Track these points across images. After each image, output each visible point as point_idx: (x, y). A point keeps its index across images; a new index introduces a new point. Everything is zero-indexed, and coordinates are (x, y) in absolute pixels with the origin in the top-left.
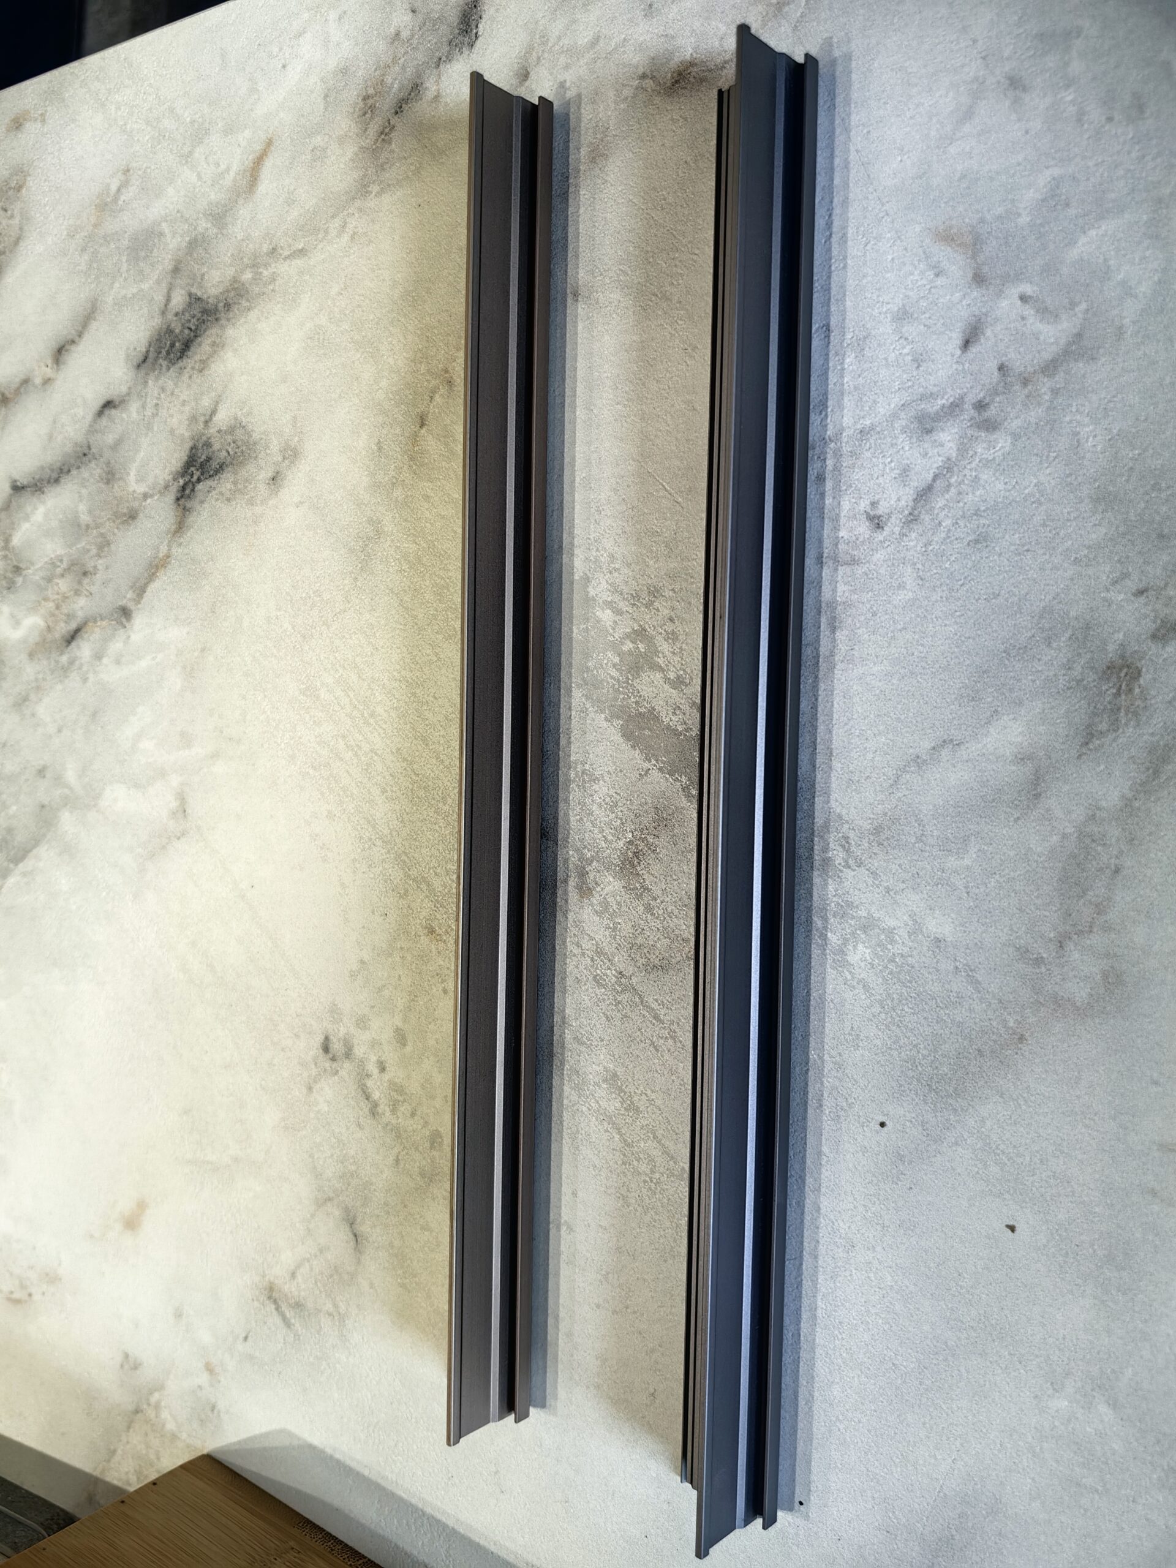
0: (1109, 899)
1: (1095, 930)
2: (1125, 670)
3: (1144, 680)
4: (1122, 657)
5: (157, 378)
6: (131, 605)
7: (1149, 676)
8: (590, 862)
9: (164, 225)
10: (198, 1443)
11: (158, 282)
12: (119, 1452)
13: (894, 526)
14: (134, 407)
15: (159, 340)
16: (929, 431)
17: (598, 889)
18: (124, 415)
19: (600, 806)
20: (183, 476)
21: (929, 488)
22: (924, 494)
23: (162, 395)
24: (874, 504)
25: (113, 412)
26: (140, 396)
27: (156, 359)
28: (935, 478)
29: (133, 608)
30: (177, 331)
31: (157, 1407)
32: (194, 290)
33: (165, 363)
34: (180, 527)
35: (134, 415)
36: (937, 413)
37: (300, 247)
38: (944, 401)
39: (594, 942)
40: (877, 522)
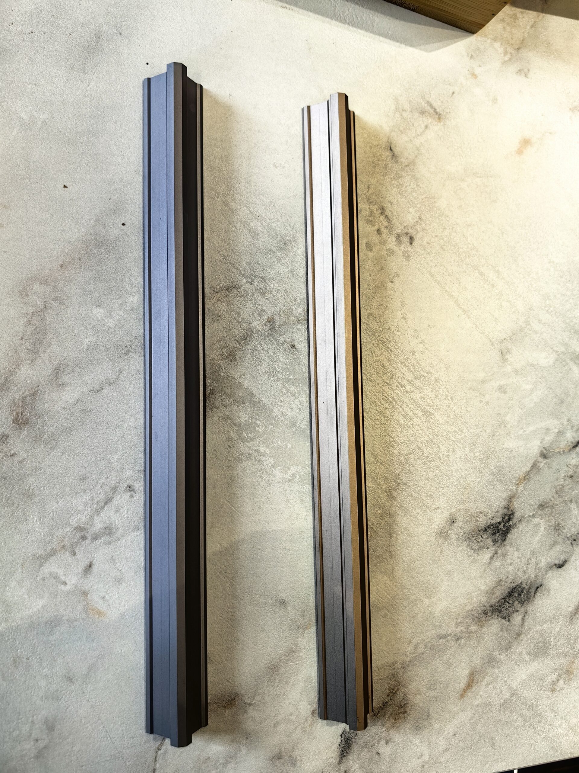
0: (25, 327)
1: (31, 313)
2: (19, 422)
3: (11, 419)
4: (20, 428)
5: (529, 578)
6: (540, 459)
7: (10, 420)
8: (269, 335)
9: (528, 659)
10: (480, 38)
11: (530, 629)
12: (528, 27)
13: (123, 486)
14: (543, 563)
15: (528, 599)
16: (107, 528)
17: (264, 322)
18: (549, 560)
19: (264, 360)
20: (510, 526)
21: (106, 503)
22: (108, 501)
23: (525, 569)
24: (132, 496)
25: (557, 562)
26: (540, 569)
27: (530, 588)
28: (104, 507)
29: (539, 458)
30: (517, 602)
31: (506, 53)
32: (507, 623)
33: (524, 586)
34: (510, 499)
35: (543, 560)
36: (103, 536)
37: (441, 640)
38: (100, 541)
39: (266, 297)
40: (130, 488)
